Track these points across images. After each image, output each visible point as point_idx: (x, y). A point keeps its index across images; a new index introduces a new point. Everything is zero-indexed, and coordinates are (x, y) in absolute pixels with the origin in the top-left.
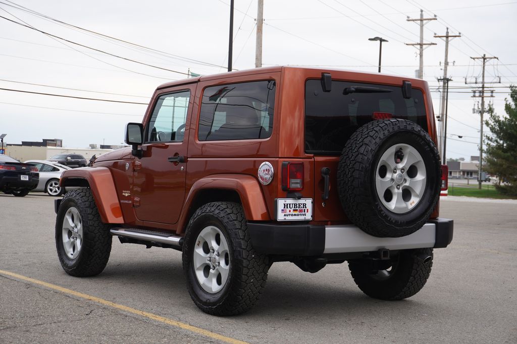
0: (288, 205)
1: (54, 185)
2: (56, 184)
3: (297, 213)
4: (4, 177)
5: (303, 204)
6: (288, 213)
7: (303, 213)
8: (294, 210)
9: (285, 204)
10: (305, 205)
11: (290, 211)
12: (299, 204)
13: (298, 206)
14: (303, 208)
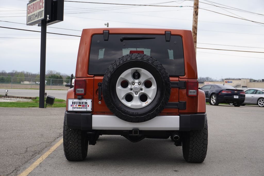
0: (75, 103)
1: (261, 101)
2: (262, 100)
3: (81, 107)
4: (225, 96)
5: (85, 102)
6: (75, 107)
7: (85, 107)
8: (79, 105)
9: (73, 102)
10: (86, 103)
11: (76, 106)
12: (82, 102)
13: (81, 103)
14: (85, 104)
